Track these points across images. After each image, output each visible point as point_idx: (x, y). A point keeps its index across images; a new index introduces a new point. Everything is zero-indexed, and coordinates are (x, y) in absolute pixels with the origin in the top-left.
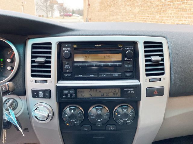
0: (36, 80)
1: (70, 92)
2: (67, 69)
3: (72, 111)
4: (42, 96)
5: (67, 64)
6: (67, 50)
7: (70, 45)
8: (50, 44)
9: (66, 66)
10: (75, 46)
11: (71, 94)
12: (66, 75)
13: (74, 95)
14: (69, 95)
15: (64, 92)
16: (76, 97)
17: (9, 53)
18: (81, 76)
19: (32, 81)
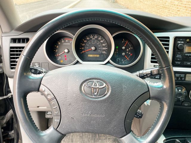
0: (154, 65)
1: (181, 76)
2: (179, 58)
3: (180, 90)
4: (159, 78)
5: (179, 54)
6: (181, 43)
7: (184, 40)
8: (168, 38)
9: (178, 55)
10: (188, 40)
11: (181, 78)
12: (177, 63)
13: (183, 79)
14: (179, 78)
15: (176, 76)
16: (185, 80)
17: (123, 42)
18: (189, 64)
19: (151, 66)
